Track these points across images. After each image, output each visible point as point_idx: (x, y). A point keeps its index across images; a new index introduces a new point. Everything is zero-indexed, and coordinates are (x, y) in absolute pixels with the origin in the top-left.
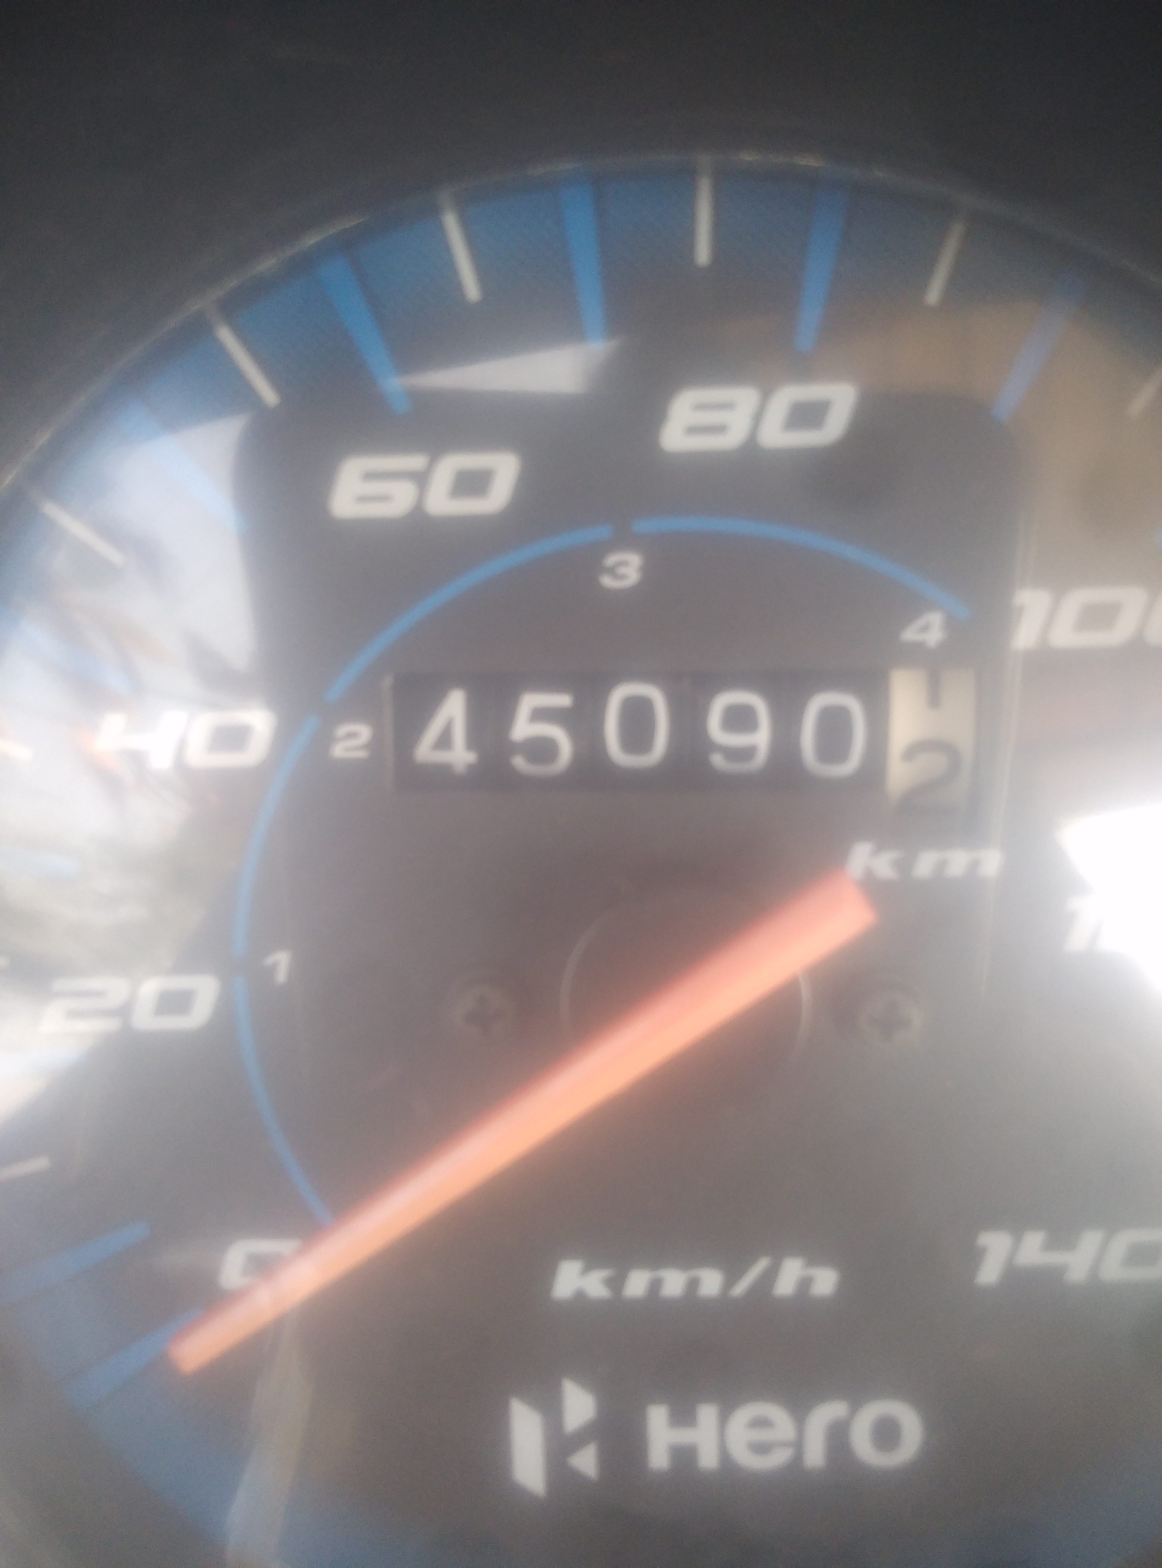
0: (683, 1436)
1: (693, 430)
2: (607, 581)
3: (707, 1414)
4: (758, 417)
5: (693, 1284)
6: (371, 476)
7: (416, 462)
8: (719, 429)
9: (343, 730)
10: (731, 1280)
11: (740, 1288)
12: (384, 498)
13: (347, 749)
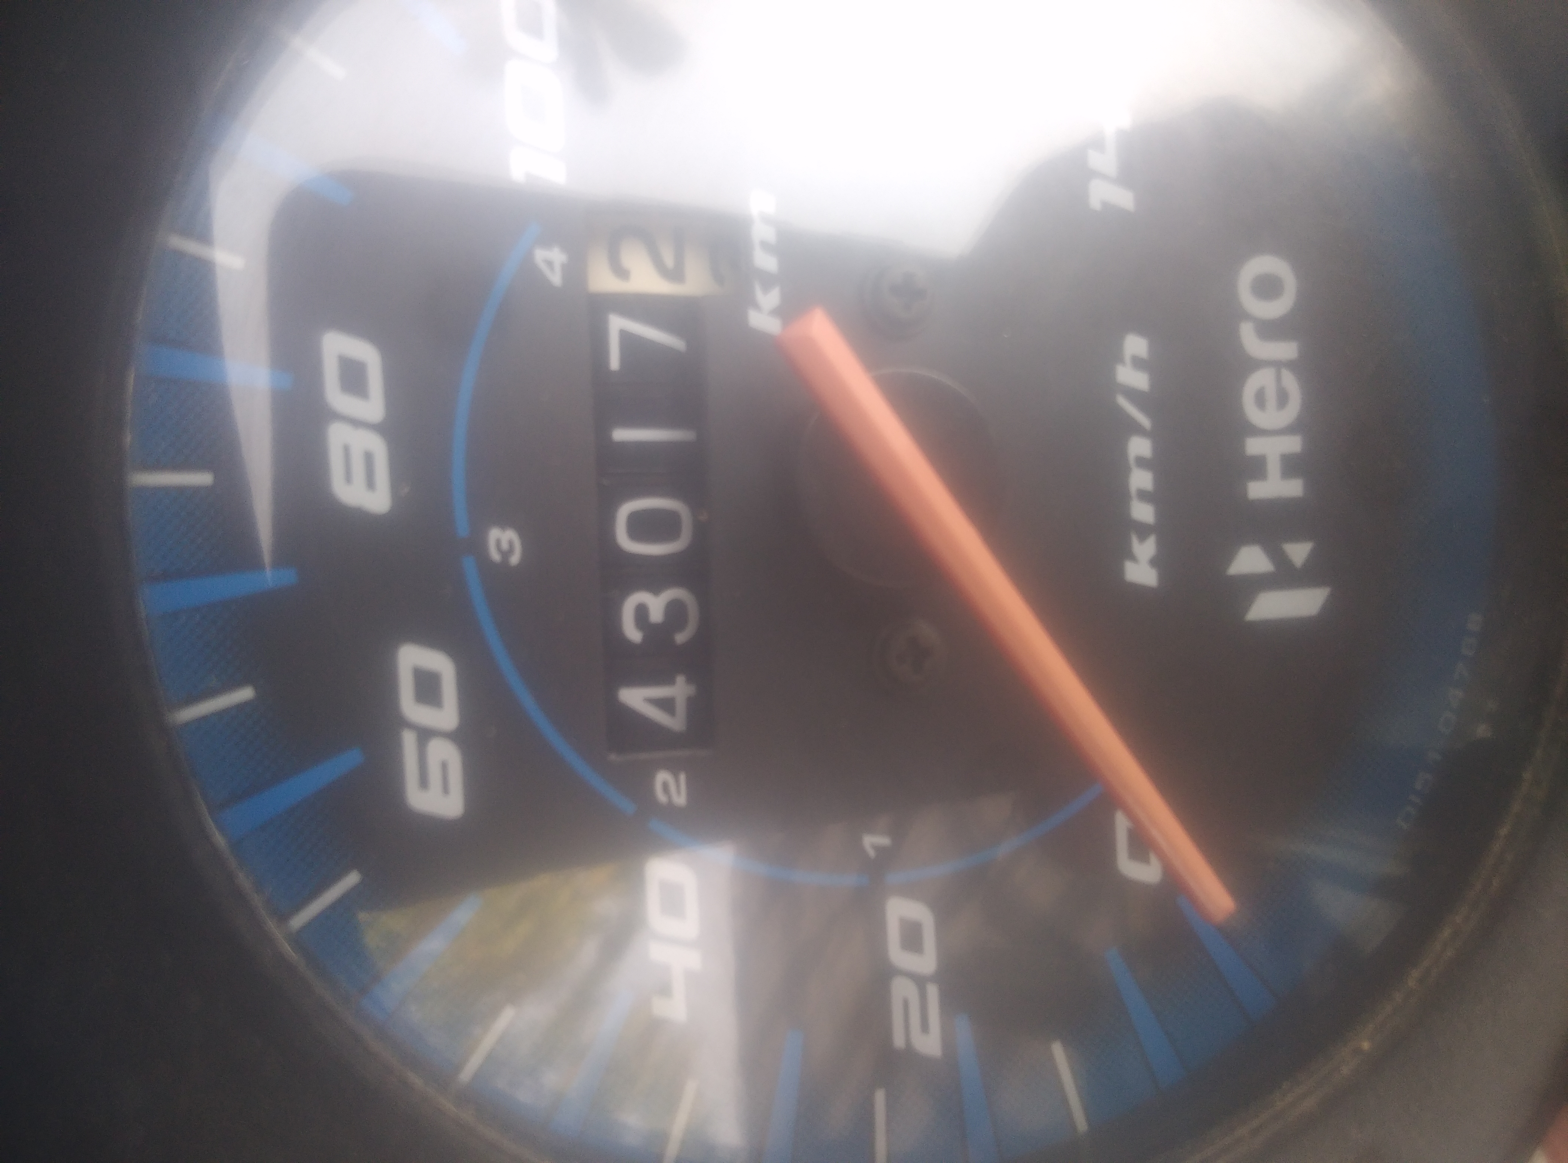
0: (1274, 467)
1: (370, 484)
2: (515, 559)
3: (1254, 446)
4: (357, 423)
5: (1142, 462)
6: (424, 782)
7: (409, 740)
8: (369, 458)
9: (661, 797)
10: (1138, 430)
11: (1144, 421)
12: (444, 766)
13: (679, 792)
